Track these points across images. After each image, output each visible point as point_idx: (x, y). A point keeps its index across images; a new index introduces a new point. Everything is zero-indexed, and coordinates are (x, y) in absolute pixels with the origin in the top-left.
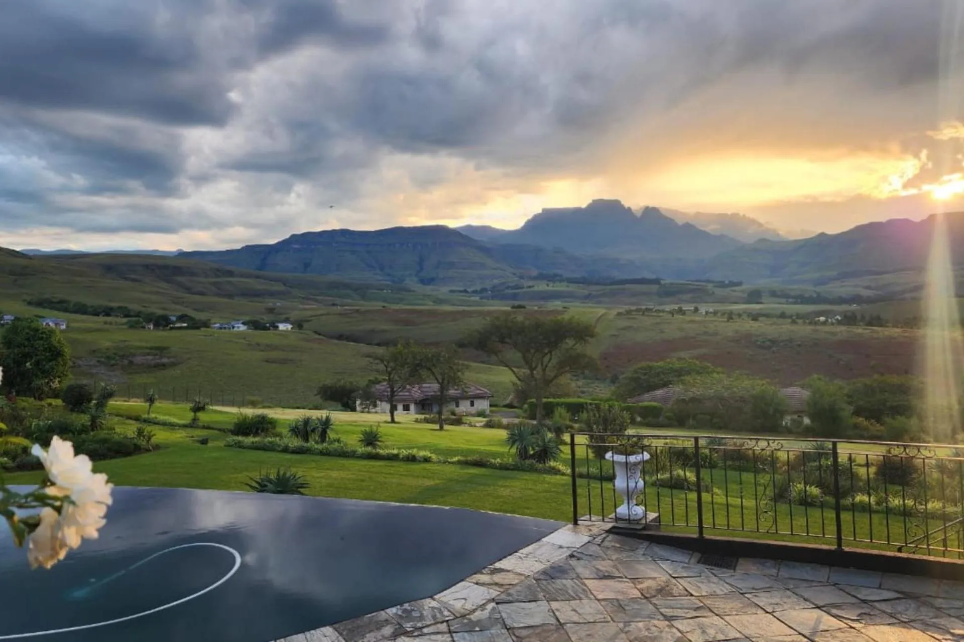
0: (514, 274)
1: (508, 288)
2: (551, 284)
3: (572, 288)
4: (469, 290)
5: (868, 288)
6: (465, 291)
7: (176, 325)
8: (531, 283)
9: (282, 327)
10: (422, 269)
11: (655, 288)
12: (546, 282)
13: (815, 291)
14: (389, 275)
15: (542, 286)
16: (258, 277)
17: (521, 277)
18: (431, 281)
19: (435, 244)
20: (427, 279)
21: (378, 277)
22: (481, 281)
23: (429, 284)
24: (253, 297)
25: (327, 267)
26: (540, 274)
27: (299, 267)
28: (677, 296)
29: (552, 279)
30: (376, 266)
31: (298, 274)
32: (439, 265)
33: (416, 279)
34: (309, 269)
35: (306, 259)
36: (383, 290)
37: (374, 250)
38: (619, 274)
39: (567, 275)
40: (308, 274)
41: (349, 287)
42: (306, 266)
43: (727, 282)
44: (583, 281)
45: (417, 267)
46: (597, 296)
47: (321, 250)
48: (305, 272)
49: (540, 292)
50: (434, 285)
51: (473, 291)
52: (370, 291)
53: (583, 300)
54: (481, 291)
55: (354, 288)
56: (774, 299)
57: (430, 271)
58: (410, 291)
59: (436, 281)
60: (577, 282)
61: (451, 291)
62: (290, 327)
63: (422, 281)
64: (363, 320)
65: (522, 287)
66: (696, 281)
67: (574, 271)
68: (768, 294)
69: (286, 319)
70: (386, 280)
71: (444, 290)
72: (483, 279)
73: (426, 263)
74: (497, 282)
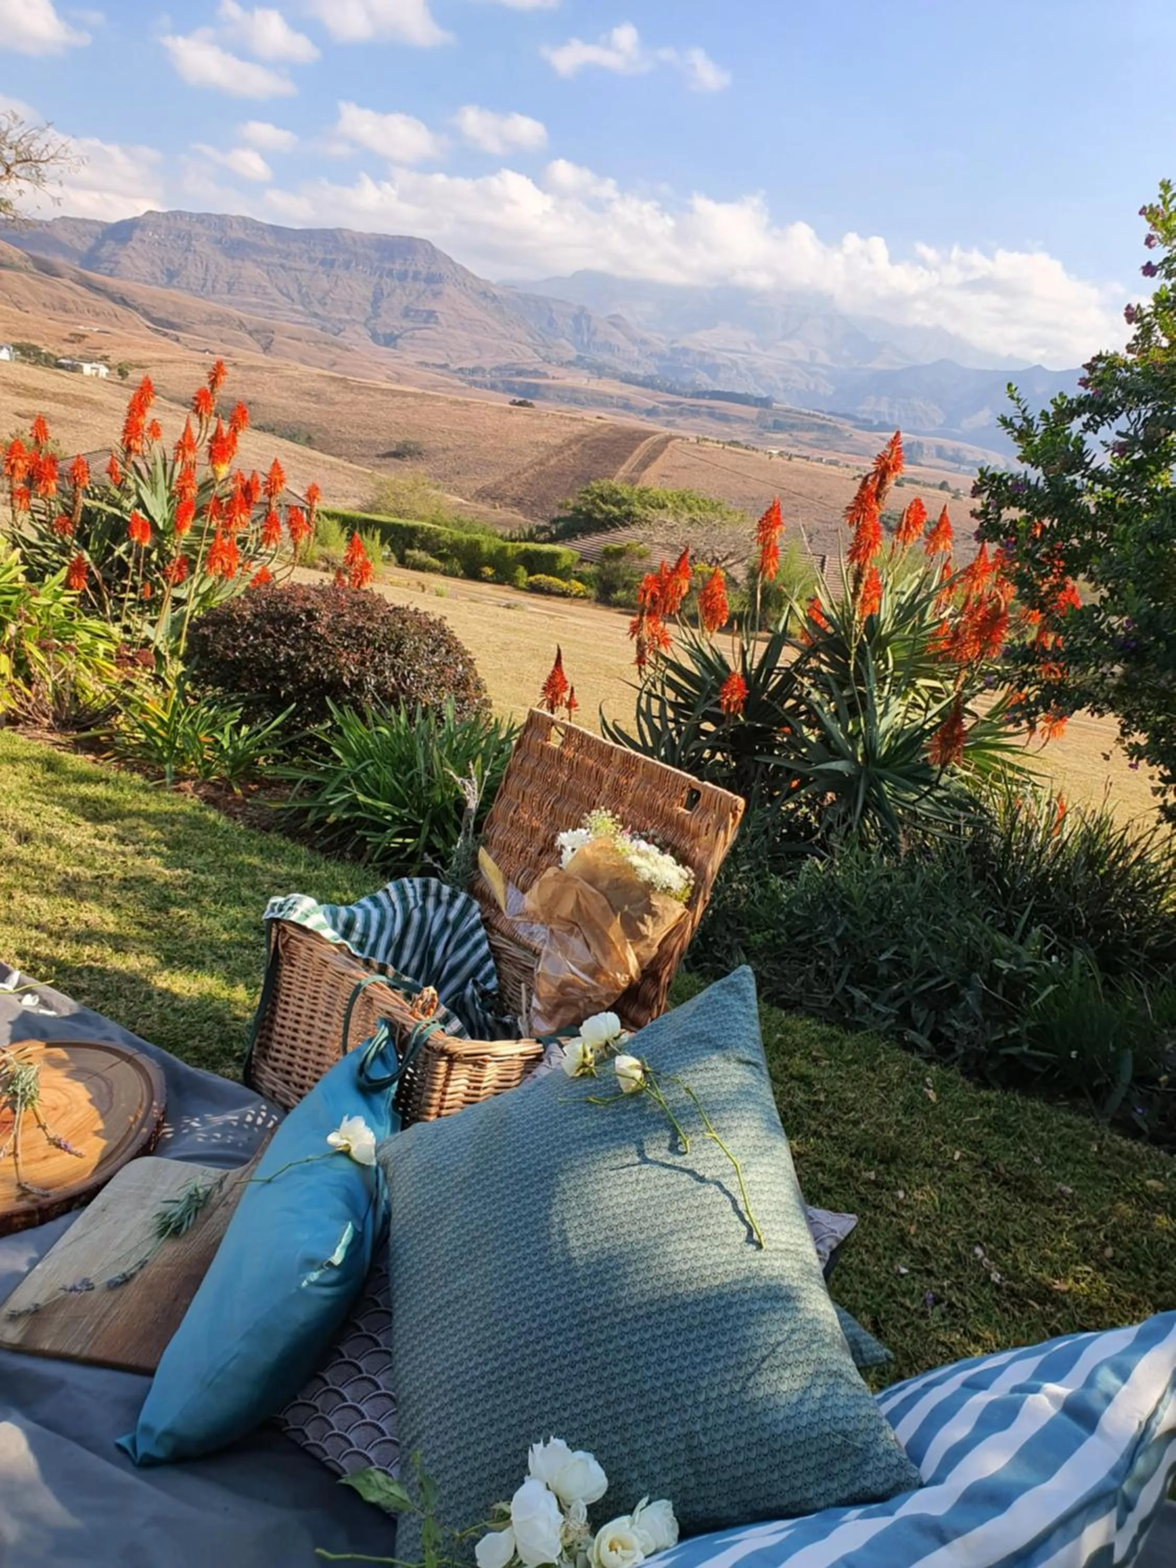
0: (535, 351)
1: (520, 372)
2: (594, 380)
3: (629, 391)
4: (453, 366)
6: (445, 366)
8: (561, 372)
9: (87, 368)
10: (376, 315)
11: (760, 413)
12: (586, 373)
14: (316, 315)
15: (579, 380)
17: (546, 359)
18: (390, 340)
19: (406, 272)
20: (385, 336)
21: (297, 318)
22: (476, 353)
23: (387, 344)
24: (61, 312)
25: (209, 284)
26: (580, 358)
27: (158, 274)
28: (795, 433)
29: (599, 370)
30: (295, 295)
31: (155, 288)
32: (406, 313)
33: (364, 332)
34: (175, 282)
35: (171, 262)
36: (299, 340)
37: (294, 265)
38: (709, 381)
39: (624, 368)
40: (172, 291)
41: (242, 325)
42: (171, 275)
43: (876, 423)
44: (647, 383)
45: (369, 309)
46: (667, 413)
47: (199, 248)
48: (169, 284)
49: (574, 390)
50: (395, 347)
51: (461, 369)
52: (278, 338)
53: (644, 416)
54: (474, 371)
55: (250, 328)
56: (941, 462)
57: (390, 321)
58: (348, 350)
59: (399, 341)
60: (639, 384)
61: (422, 363)
62: (103, 371)
63: (374, 337)
64: (241, 382)
65: (545, 376)
66: (830, 413)
67: (638, 363)
68: (934, 451)
69: (105, 358)
70: (311, 325)
71: (411, 359)
72: (479, 349)
73: (384, 304)
74: (503, 361)
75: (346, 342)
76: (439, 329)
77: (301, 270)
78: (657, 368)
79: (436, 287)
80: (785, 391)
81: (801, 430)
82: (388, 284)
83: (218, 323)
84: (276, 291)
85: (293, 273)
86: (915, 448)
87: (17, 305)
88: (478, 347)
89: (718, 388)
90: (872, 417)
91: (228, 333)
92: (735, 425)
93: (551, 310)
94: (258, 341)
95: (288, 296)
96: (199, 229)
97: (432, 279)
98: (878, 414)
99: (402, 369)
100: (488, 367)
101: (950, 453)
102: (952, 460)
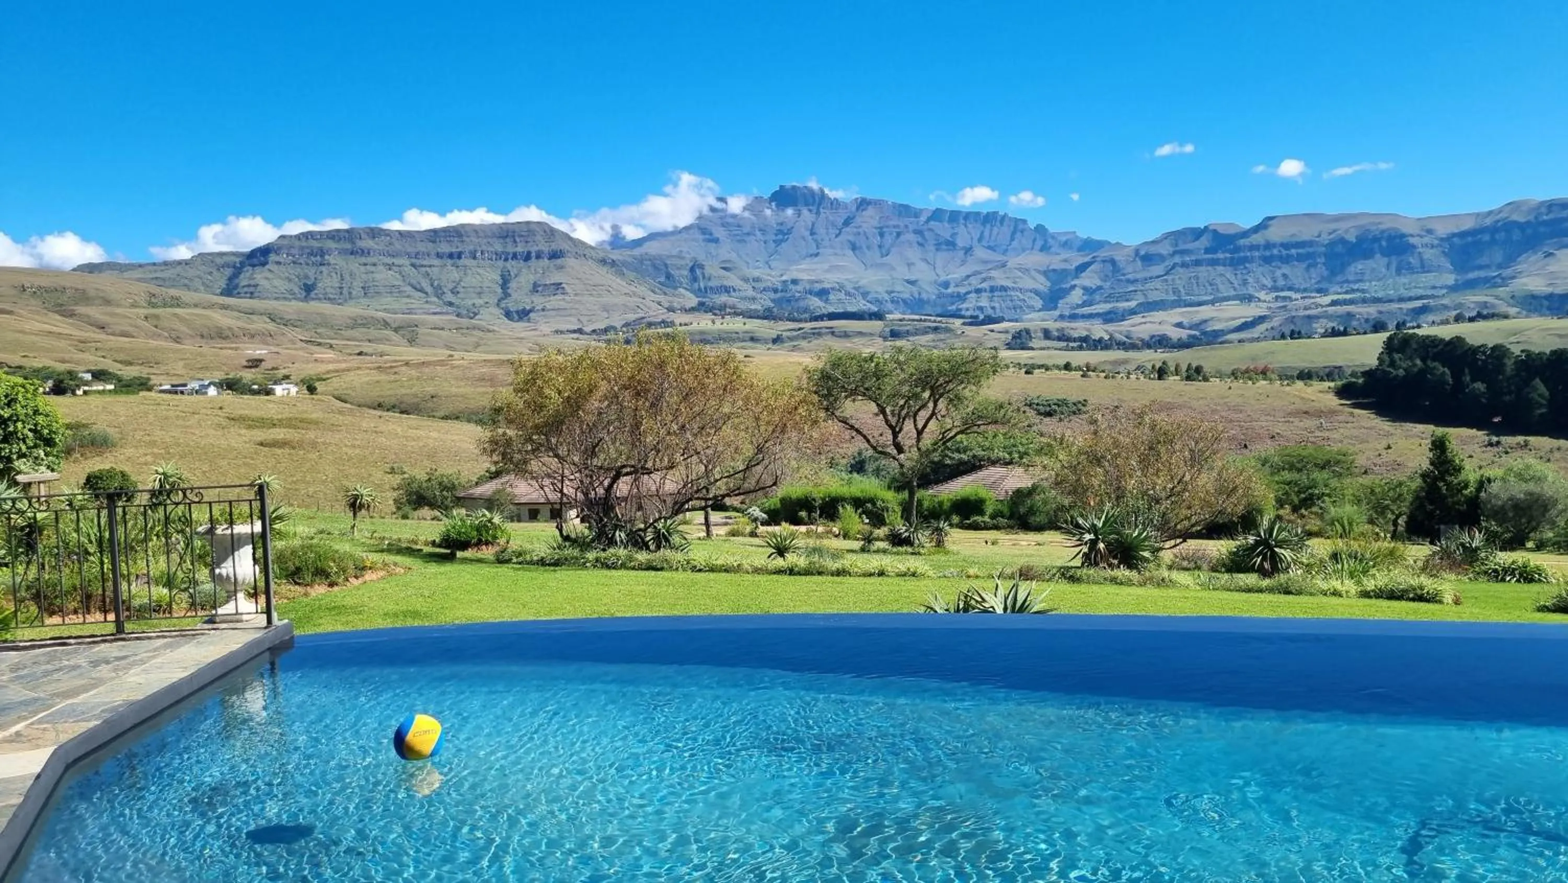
0: (659, 304)
1: (650, 325)
2: (718, 321)
3: (753, 325)
4: (588, 329)
5: (1179, 325)
6: (580, 331)
7: (95, 388)
8: (686, 318)
9: (279, 390)
10: (506, 295)
11: (877, 325)
12: (710, 316)
13: (1106, 331)
14: (451, 304)
15: (704, 323)
16: (224, 307)
17: (671, 309)
18: (523, 314)
19: (529, 253)
20: (517, 312)
21: (433, 308)
22: (605, 314)
23: (520, 319)
24: (219, 340)
25: (345, 291)
26: (701, 304)
27: (296, 290)
28: (911, 338)
29: (720, 311)
30: (429, 289)
31: (294, 303)
32: (535, 288)
33: (497, 312)
34: (313, 295)
35: (307, 277)
36: (442, 329)
37: (425, 263)
38: (821, 304)
39: (743, 306)
40: (312, 303)
41: (386, 324)
42: (309, 289)
43: (981, 317)
44: (768, 315)
45: (499, 290)
46: (791, 339)
47: (332, 262)
48: (306, 299)
49: (702, 333)
50: (529, 321)
51: (594, 331)
52: (421, 330)
53: (770, 346)
54: (606, 331)
55: (394, 326)
56: (1048, 343)
57: (520, 298)
58: (489, 331)
59: (531, 315)
60: (758, 317)
61: (557, 332)
62: (294, 390)
63: (508, 314)
64: (418, 379)
65: (672, 324)
66: (938, 315)
67: (754, 299)
68: (1041, 335)
69: (286, 377)
70: (447, 313)
71: (546, 329)
72: (608, 311)
73: (513, 285)
74: (631, 317)
75: (484, 323)
76: (567, 298)
77: (430, 266)
78: (773, 301)
79: (559, 262)
80: (892, 302)
81: (916, 334)
82: (512, 265)
83: (363, 325)
84: (409, 288)
85: (423, 269)
86: (1024, 334)
87: (177, 340)
88: (606, 309)
89: (831, 309)
90: (977, 313)
91: (373, 333)
92: (856, 340)
93: (666, 265)
94: (403, 336)
95: (421, 290)
96: (331, 244)
97: (555, 255)
98: (981, 309)
99: (542, 340)
100: (618, 325)
101: (1056, 334)
102: (1059, 339)
